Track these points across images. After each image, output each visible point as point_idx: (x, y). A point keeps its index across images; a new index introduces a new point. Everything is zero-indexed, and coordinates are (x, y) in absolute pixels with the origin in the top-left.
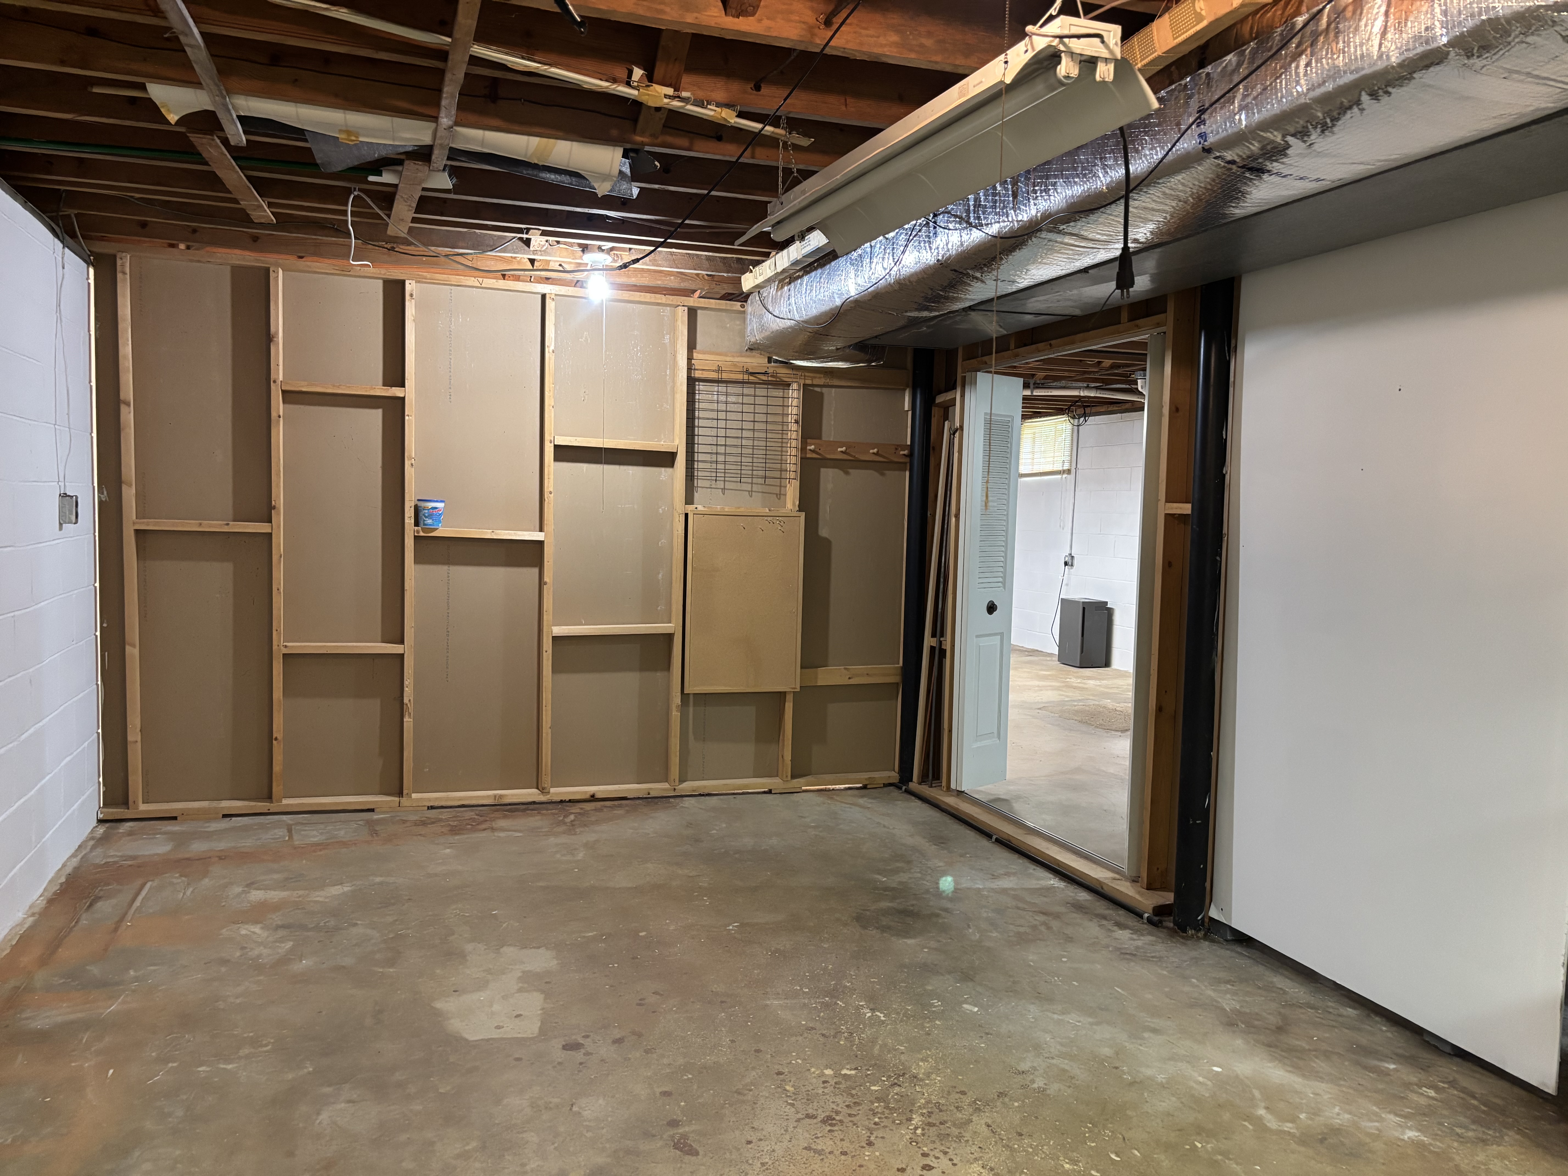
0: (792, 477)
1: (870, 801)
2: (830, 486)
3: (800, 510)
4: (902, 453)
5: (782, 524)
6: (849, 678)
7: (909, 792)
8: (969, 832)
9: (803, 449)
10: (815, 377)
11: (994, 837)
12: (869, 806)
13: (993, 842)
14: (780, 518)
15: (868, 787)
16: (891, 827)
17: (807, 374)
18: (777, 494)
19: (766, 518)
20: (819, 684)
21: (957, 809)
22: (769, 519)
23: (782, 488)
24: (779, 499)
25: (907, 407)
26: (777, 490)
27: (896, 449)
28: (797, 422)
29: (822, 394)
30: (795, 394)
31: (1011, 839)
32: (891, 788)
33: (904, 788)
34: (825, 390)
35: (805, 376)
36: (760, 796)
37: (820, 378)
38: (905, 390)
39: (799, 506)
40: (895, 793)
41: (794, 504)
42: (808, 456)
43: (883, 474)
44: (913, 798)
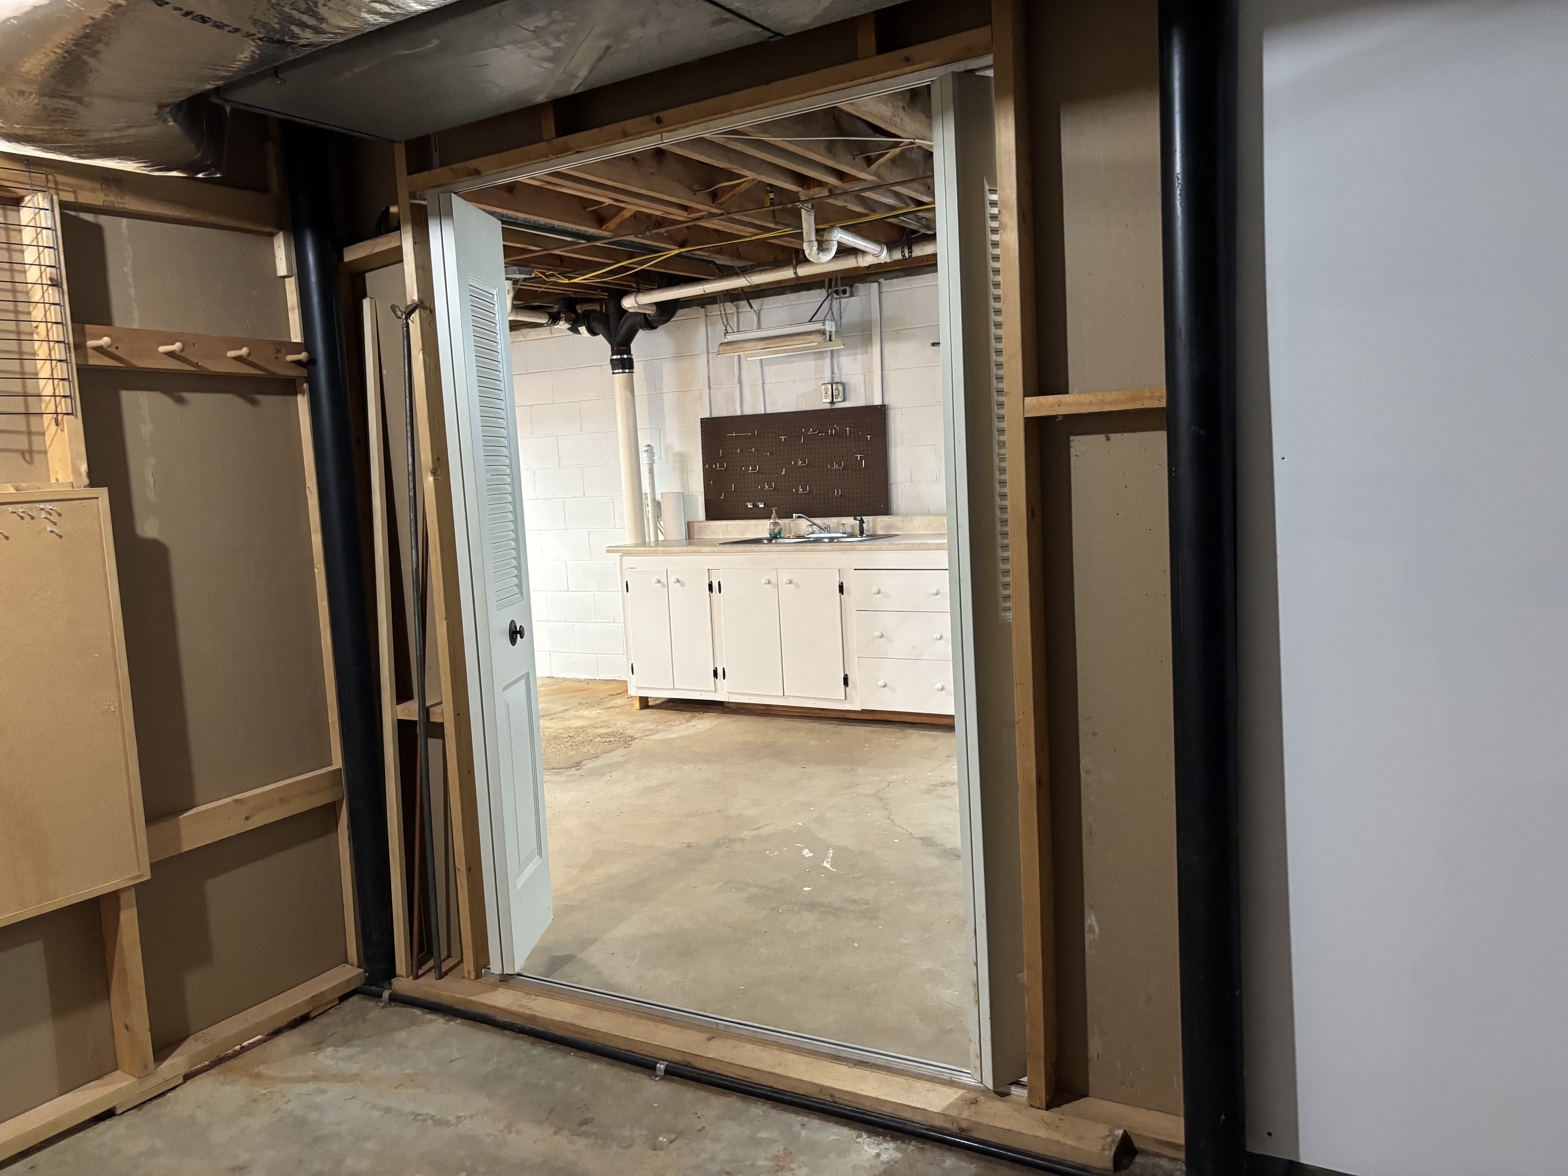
0: (62, 408)
1: (344, 1052)
2: (147, 428)
3: (93, 484)
4: (290, 358)
5: (54, 518)
6: (247, 818)
7: (399, 1000)
8: (595, 1066)
9: (80, 347)
10: (82, 188)
11: (661, 1066)
12: (354, 1068)
13: (662, 1078)
14: (48, 506)
15: (313, 1015)
16: (452, 1119)
17: (60, 178)
18: (23, 453)
19: (11, 508)
20: (185, 849)
21: (533, 1018)
22: (20, 509)
23: (35, 438)
24: (31, 462)
25: (282, 269)
26: (21, 442)
27: (278, 351)
28: (55, 283)
29: (98, 230)
30: (45, 219)
31: (690, 1059)
32: (355, 999)
33: (386, 994)
34: (104, 220)
35: (56, 182)
36: (89, 1133)
37: (92, 190)
38: (272, 235)
39: (90, 474)
40: (375, 1012)
41: (76, 471)
42: (92, 362)
43: (254, 402)
44: (417, 1012)
